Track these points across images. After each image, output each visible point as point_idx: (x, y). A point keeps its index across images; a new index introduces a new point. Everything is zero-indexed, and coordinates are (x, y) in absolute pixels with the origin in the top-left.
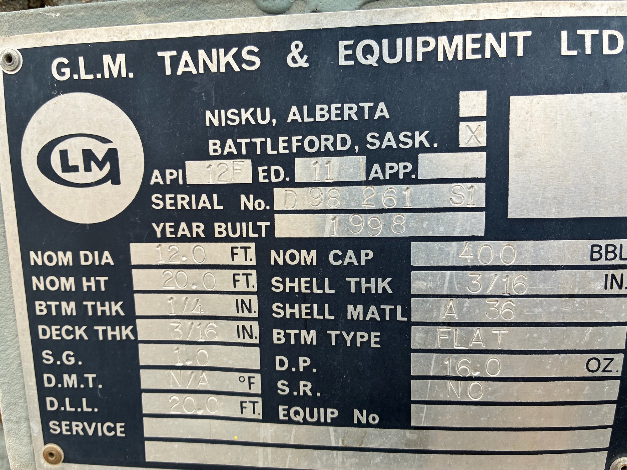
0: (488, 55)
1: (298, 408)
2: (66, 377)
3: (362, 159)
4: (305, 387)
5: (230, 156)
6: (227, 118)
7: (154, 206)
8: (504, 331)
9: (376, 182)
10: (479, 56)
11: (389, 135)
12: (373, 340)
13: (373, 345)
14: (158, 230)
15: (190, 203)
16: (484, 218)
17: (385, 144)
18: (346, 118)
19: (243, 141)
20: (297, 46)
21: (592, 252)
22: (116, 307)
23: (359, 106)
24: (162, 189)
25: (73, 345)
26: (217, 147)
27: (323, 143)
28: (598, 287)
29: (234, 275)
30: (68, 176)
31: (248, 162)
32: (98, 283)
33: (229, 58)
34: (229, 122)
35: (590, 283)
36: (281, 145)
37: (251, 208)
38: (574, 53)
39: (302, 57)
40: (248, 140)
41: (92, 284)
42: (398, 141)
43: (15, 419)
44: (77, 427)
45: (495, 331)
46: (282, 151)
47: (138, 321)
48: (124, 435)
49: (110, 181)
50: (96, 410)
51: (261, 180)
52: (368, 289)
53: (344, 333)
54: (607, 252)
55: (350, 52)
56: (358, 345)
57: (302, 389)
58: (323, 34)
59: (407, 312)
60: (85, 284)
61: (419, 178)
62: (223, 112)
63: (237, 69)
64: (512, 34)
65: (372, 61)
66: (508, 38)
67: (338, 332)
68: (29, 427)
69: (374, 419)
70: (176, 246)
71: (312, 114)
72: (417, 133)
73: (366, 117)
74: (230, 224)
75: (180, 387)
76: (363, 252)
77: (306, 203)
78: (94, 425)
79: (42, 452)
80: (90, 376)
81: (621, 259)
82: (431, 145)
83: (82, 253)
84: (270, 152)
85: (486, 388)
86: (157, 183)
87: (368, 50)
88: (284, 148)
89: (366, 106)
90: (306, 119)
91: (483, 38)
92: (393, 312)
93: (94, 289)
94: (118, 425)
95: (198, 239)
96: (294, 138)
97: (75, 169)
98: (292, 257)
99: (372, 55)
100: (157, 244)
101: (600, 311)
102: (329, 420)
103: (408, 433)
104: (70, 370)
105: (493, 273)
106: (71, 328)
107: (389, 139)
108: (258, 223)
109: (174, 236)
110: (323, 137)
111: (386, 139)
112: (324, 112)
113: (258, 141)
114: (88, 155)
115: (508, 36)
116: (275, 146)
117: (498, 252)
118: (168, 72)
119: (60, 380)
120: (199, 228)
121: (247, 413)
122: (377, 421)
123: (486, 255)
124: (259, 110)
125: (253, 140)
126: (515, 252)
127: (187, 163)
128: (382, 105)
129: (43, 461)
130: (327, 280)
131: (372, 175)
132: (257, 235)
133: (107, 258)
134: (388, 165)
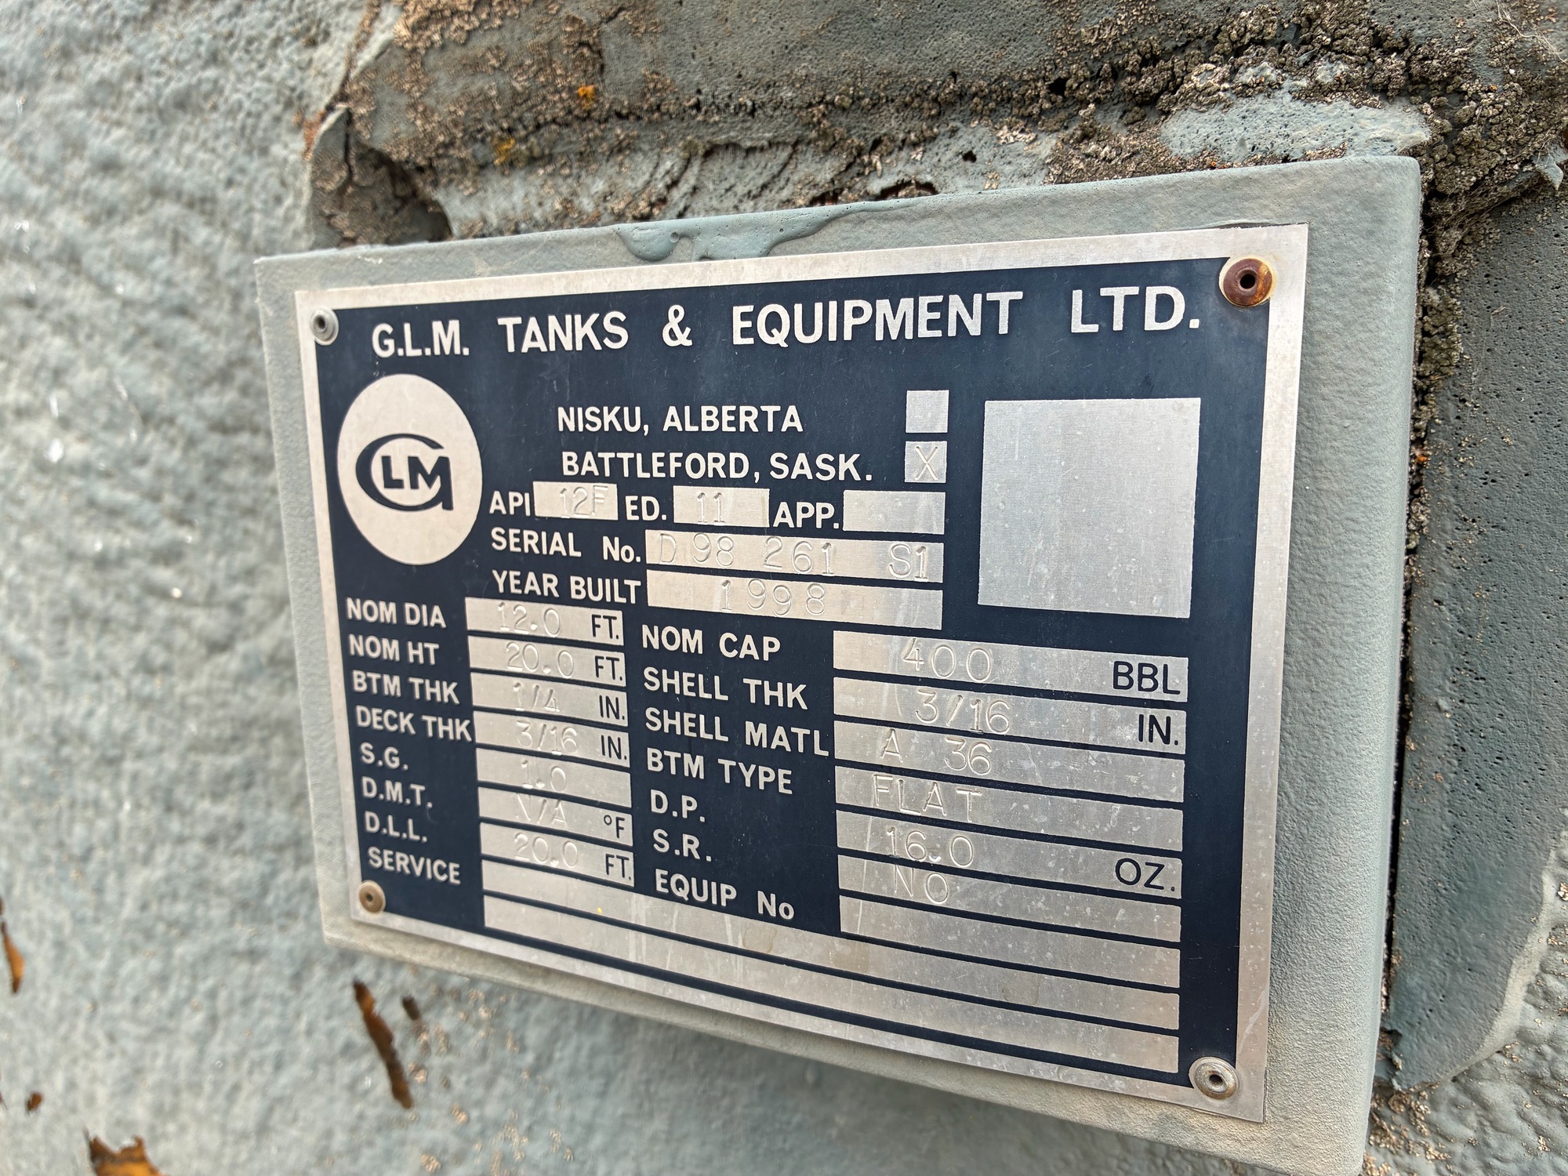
0: (952, 331)
1: (681, 877)
2: (388, 784)
3: (765, 493)
4: (690, 845)
5: (589, 478)
6: (585, 421)
7: (494, 545)
8: (977, 792)
9: (784, 531)
10: (938, 333)
11: (802, 458)
12: (782, 781)
13: (782, 790)
14: (501, 581)
15: (539, 545)
16: (940, 601)
17: (797, 471)
18: (742, 429)
19: (607, 456)
20: (676, 313)
21: (1117, 674)
22: (447, 691)
23: (760, 411)
24: (506, 521)
25: (396, 739)
26: (573, 463)
27: (711, 465)
28: (1128, 736)
29: (597, 658)
30: (391, 494)
31: (613, 488)
32: (426, 651)
33: (588, 329)
34: (588, 426)
35: (1114, 727)
36: (656, 465)
37: (616, 558)
38: (1093, 328)
39: (683, 331)
40: (612, 455)
41: (420, 652)
42: (814, 469)
43: (327, 839)
44: (403, 861)
45: (962, 791)
46: (656, 474)
47: (476, 715)
48: (458, 882)
49: (440, 505)
50: (425, 839)
51: (630, 517)
52: (774, 699)
53: (741, 765)
54: (1141, 676)
55: (748, 324)
56: (762, 787)
57: (686, 846)
58: (712, 295)
59: (828, 742)
60: (411, 652)
61: (845, 529)
62: (580, 410)
63: (597, 346)
64: (991, 297)
65: (779, 338)
66: (985, 303)
67: (734, 763)
68: (344, 853)
69: (787, 911)
70: (523, 607)
71: (696, 419)
72: (842, 457)
73: (770, 428)
74: (589, 580)
75: (529, 821)
76: (766, 640)
77: (688, 556)
78: (422, 860)
79: (357, 893)
80: (418, 789)
81: (1166, 690)
82: (863, 476)
83: (408, 606)
84: (641, 474)
85: (951, 886)
86: (498, 512)
87: (774, 321)
88: (660, 470)
89: (770, 410)
90: (689, 428)
91: (946, 301)
92: (809, 739)
93: (421, 660)
94: (452, 866)
95: (549, 599)
96: (673, 456)
97: (398, 484)
98: (671, 639)
99: (779, 330)
100: (499, 602)
101: (1134, 779)
102: (724, 904)
103: (836, 940)
104: (395, 775)
105: (955, 693)
106: (395, 715)
107: (801, 466)
108: (626, 582)
109: (519, 591)
110: (711, 456)
111: (798, 464)
112: (713, 418)
113: (626, 456)
114: (415, 465)
115: (984, 298)
116: (647, 467)
117: (963, 659)
118: (511, 348)
119: (381, 789)
120: (551, 582)
121: (615, 876)
122: (791, 916)
123: (942, 663)
124: (626, 410)
125: (619, 455)
126: (989, 660)
127: (535, 484)
128: (792, 410)
129: (359, 905)
130: (717, 679)
131: (778, 520)
132: (624, 600)
133: (438, 618)
134: (800, 505)
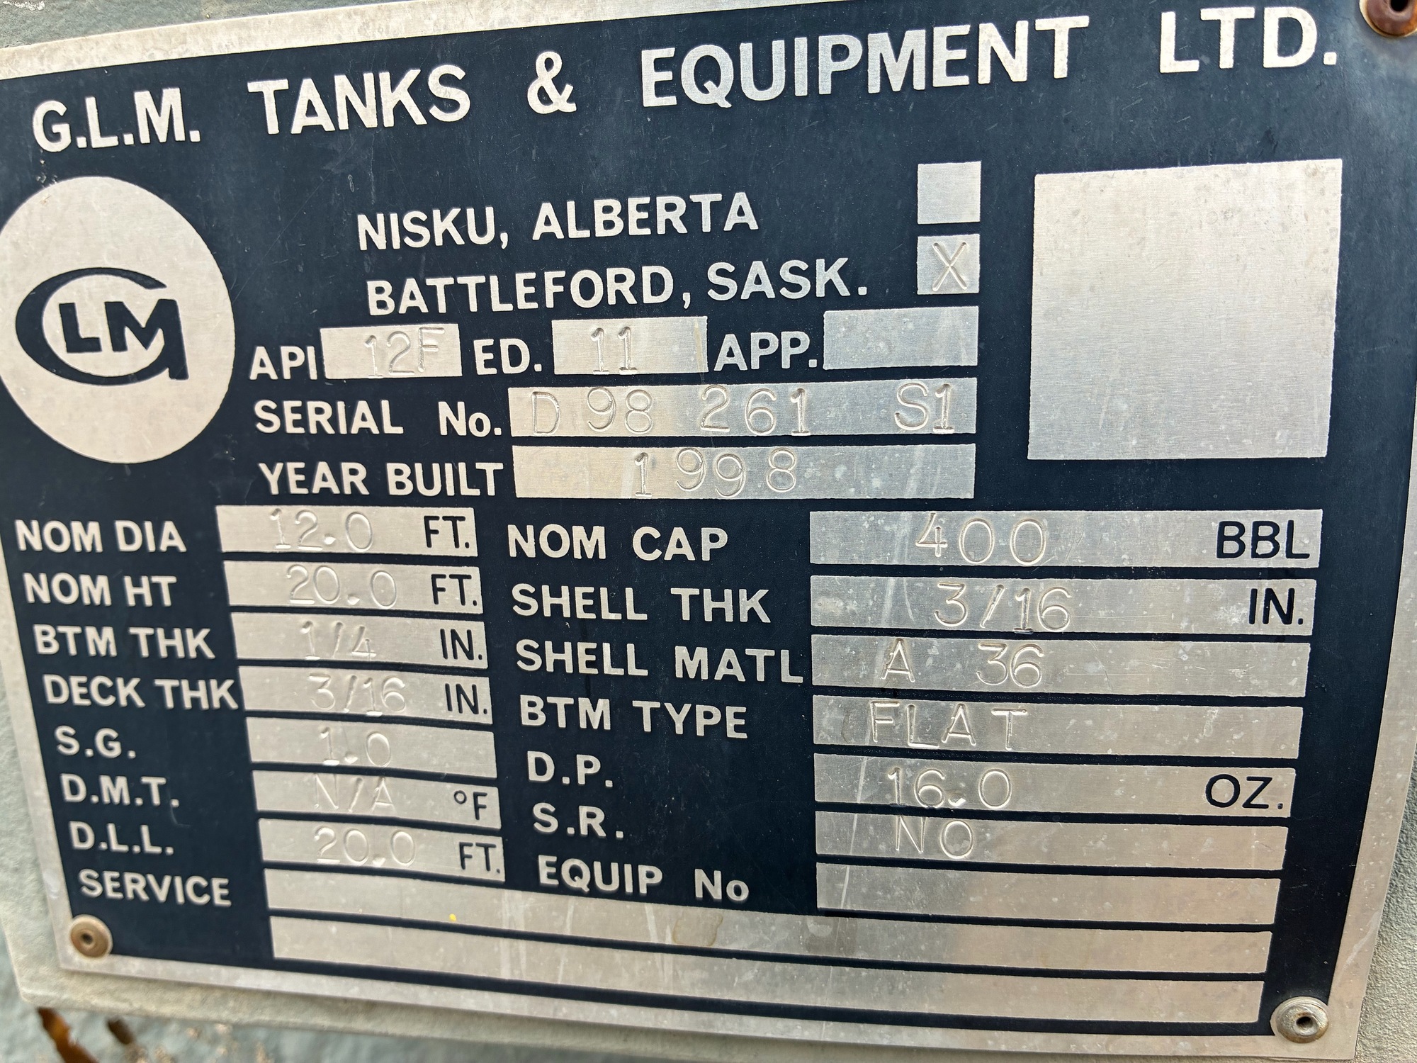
0: (984, 76)
1: (577, 862)
2: (105, 781)
3: (700, 324)
4: (591, 819)
5: (414, 316)
6: (403, 232)
7: (260, 426)
8: (1019, 711)
9: (731, 375)
10: (964, 80)
11: (758, 268)
12: (731, 722)
13: (731, 734)
14: (273, 478)
15: (334, 421)
16: (973, 459)
17: (749, 288)
18: (661, 229)
19: (440, 283)
20: (549, 64)
21: (1222, 538)
22: (196, 642)
23: (689, 202)
24: (276, 390)
25: (114, 716)
26: (385, 297)
27: (613, 286)
28: (1235, 618)
29: (434, 577)
30: (78, 361)
31: (452, 330)
32: (155, 589)
33: (402, 94)
34: (408, 241)
35: (1215, 608)
36: (522, 290)
37: (462, 431)
38: (1192, 66)
39: (560, 90)
40: (450, 281)
41: (145, 590)
42: (777, 282)
43: (12, 864)
44: (135, 884)
45: (999, 711)
46: (522, 304)
47: (243, 671)
48: (227, 903)
49: (166, 372)
50: (170, 851)
51: (481, 370)
52: (718, 613)
53: (669, 706)
54: (1256, 539)
55: (667, 76)
56: (700, 732)
57: (584, 822)
58: (607, 33)
59: (802, 663)
60: (131, 591)
61: (826, 367)
62: (394, 217)
63: (419, 119)
64: (1042, 24)
65: (717, 95)
66: (1034, 35)
67: (657, 705)
68: (40, 881)
69: (738, 891)
70: (311, 513)
71: (586, 219)
72: (820, 263)
73: (706, 227)
74: (418, 467)
75: (336, 809)
76: (706, 532)
77: (580, 422)
78: (167, 880)
79: (67, 933)
80: (154, 782)
81: (1290, 554)
82: (853, 289)
83: (120, 525)
84: (497, 306)
85: (979, 833)
86: (264, 377)
87: (708, 69)
88: (528, 298)
89: (706, 200)
90: (574, 233)
91: (975, 33)
92: (772, 664)
93: (148, 601)
94: (216, 882)
95: (354, 499)
96: (549, 276)
97: (93, 345)
98: (555, 541)
99: (717, 83)
100: (272, 508)
101: (1238, 673)
102: (643, 890)
103: (811, 922)
104: (115, 768)
105: (994, 583)
106: (109, 683)
107: (758, 279)
108: (479, 466)
109: (304, 491)
110: (611, 273)
111: (751, 277)
112: (613, 216)
113: (472, 281)
114: (118, 315)
115: (1032, 28)
116: (508, 294)
117: (1006, 535)
118: (273, 127)
119: (94, 788)
120: (355, 475)
121: (475, 868)
122: (744, 896)
123: (978, 541)
124: (470, 213)
125: (461, 280)
126: (1044, 535)
127: (324, 332)
128: (741, 199)
129: (71, 950)
130: (629, 592)
131: (722, 360)
132: (476, 492)
133: (171, 538)
134: (756, 337)
